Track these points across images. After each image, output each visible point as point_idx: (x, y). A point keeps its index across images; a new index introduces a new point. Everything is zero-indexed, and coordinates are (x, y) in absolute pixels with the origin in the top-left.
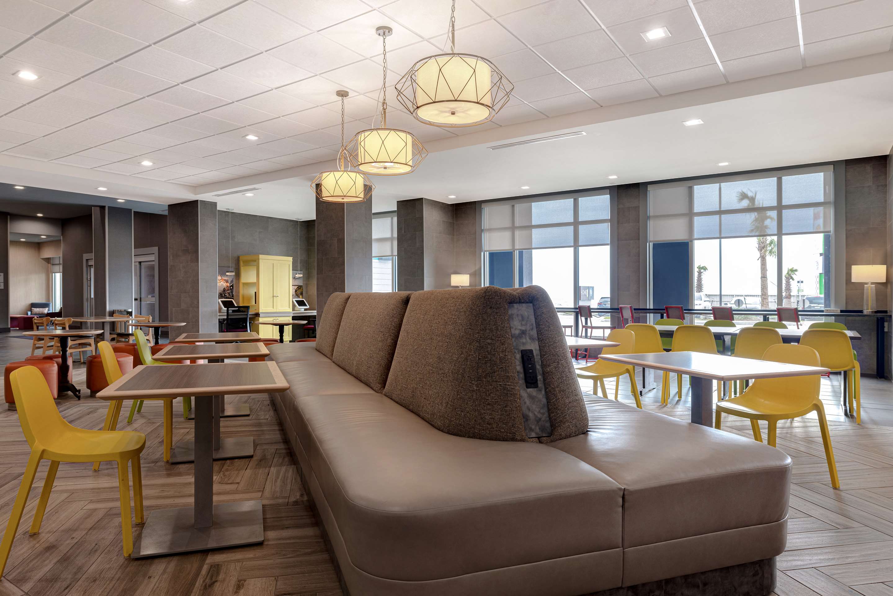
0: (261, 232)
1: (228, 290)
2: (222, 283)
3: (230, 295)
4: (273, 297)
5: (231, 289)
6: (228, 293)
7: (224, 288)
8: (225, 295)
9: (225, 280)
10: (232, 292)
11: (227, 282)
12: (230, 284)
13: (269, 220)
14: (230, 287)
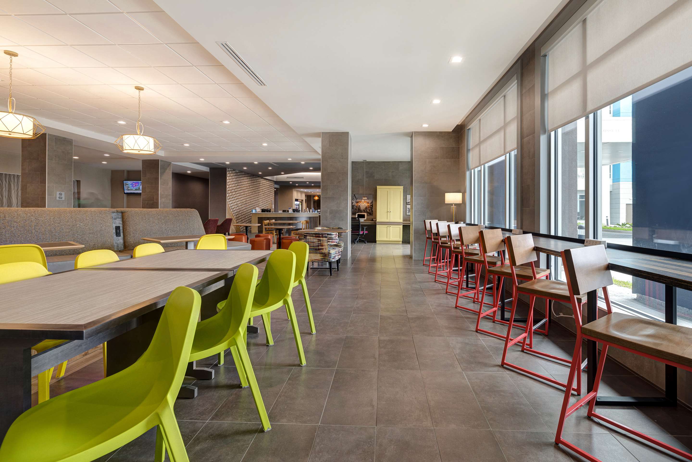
0: (394, 171)
1: (369, 208)
2: (365, 204)
3: (370, 211)
4: (387, 212)
5: (371, 207)
6: (369, 210)
7: (366, 207)
8: (366, 211)
9: (367, 202)
10: (371, 209)
11: (368, 203)
12: (370, 204)
13: (400, 163)
14: (370, 206)
